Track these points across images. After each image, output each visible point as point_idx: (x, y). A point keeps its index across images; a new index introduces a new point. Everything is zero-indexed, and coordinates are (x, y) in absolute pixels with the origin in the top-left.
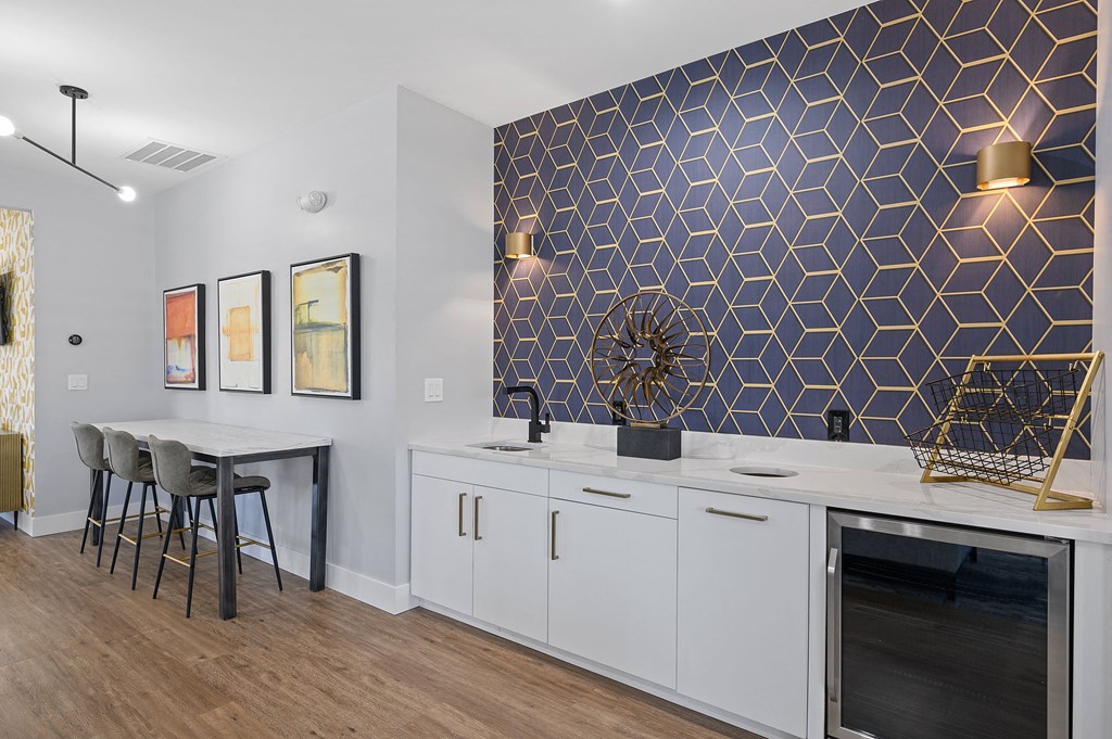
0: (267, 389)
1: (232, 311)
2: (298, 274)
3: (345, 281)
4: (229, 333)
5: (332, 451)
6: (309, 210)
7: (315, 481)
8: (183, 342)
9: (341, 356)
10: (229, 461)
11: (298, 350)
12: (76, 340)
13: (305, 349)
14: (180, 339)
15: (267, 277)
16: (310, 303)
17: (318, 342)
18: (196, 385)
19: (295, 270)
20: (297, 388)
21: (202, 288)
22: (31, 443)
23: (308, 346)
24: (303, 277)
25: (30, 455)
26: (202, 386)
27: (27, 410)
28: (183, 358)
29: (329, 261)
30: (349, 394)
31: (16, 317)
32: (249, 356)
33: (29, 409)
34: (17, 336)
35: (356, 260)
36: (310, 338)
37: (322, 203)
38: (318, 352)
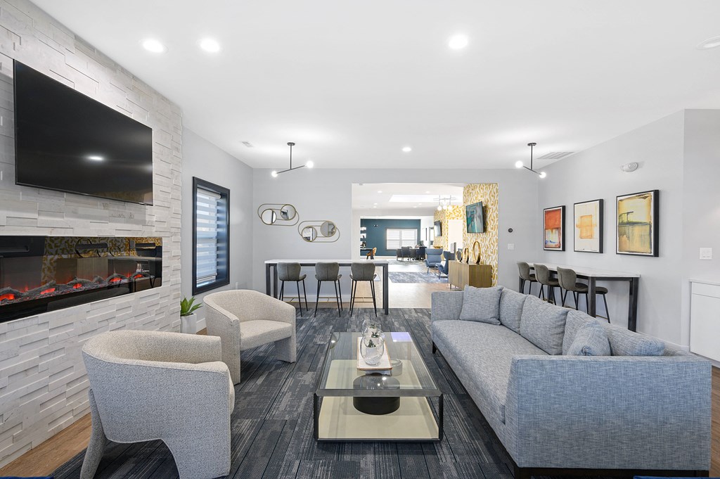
0: (601, 251)
1: (582, 217)
2: (621, 200)
3: (650, 203)
4: (580, 227)
5: (640, 280)
6: (628, 171)
7: (631, 294)
8: (554, 231)
9: (648, 237)
10: (594, 279)
11: (620, 234)
12: (510, 230)
13: (625, 234)
14: (552, 229)
15: (601, 202)
16: (628, 213)
17: (633, 230)
18: (561, 249)
19: (619, 199)
20: (620, 251)
21: (564, 208)
22: (496, 269)
23: (627, 231)
24: (624, 201)
25: (495, 273)
26: (564, 249)
27: (494, 257)
28: (554, 237)
29: (641, 195)
30: (652, 254)
31: (489, 222)
32: (591, 237)
33: (495, 256)
34: (489, 229)
35: (657, 193)
36: (629, 229)
37: (635, 167)
38: (633, 235)
